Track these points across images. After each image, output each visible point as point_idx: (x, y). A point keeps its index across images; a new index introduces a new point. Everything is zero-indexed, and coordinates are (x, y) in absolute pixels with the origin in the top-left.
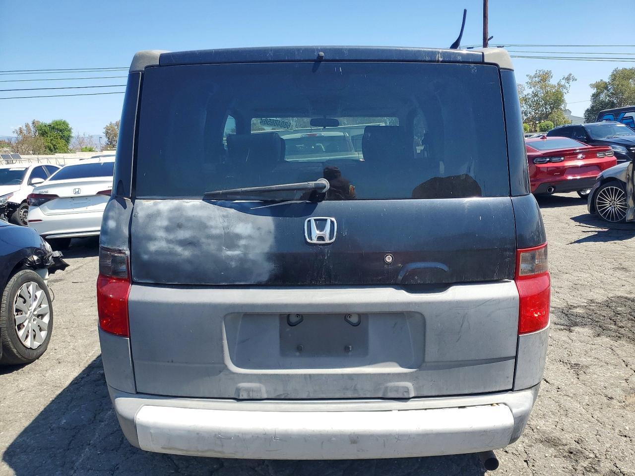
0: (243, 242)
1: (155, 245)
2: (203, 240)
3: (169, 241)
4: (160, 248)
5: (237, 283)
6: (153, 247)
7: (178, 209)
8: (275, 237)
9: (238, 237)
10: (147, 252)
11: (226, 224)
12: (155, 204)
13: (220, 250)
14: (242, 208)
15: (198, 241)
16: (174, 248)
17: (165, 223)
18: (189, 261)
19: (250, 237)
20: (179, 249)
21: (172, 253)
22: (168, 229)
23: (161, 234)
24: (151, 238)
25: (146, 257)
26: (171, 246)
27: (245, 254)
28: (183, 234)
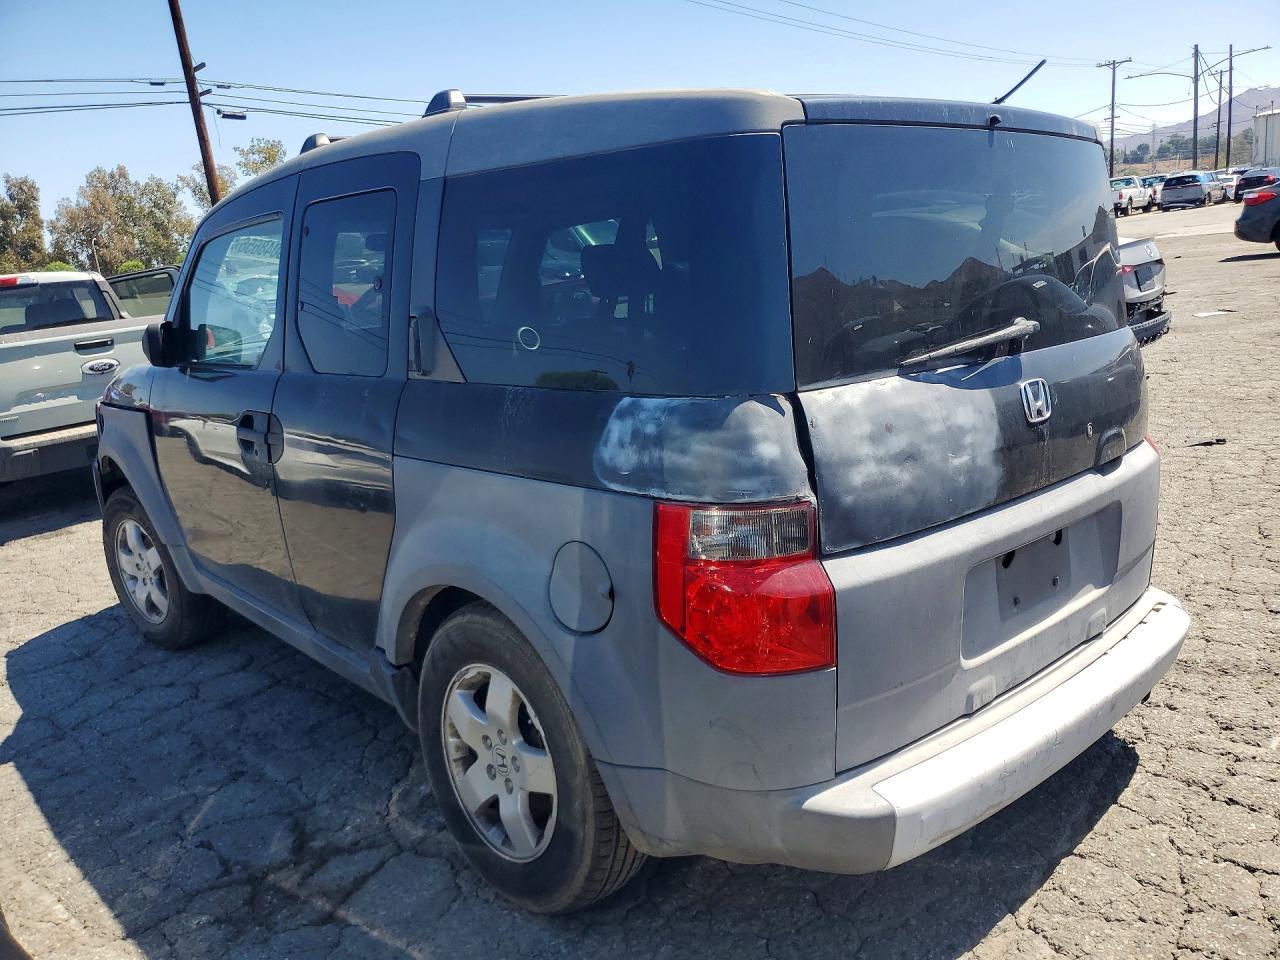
0: (968, 439)
1: (859, 473)
2: (925, 447)
3: (880, 461)
4: (868, 476)
5: (967, 513)
6: (858, 477)
7: (874, 399)
8: (999, 423)
9: (961, 431)
10: (851, 490)
11: (944, 412)
12: (837, 396)
13: (945, 459)
14: (952, 381)
15: (919, 450)
16: (888, 472)
17: (867, 428)
18: (911, 490)
19: (974, 428)
20: (895, 472)
21: (888, 482)
22: (874, 439)
23: (865, 450)
24: (852, 462)
25: (848, 500)
26: (884, 468)
27: (973, 459)
28: (898, 443)
